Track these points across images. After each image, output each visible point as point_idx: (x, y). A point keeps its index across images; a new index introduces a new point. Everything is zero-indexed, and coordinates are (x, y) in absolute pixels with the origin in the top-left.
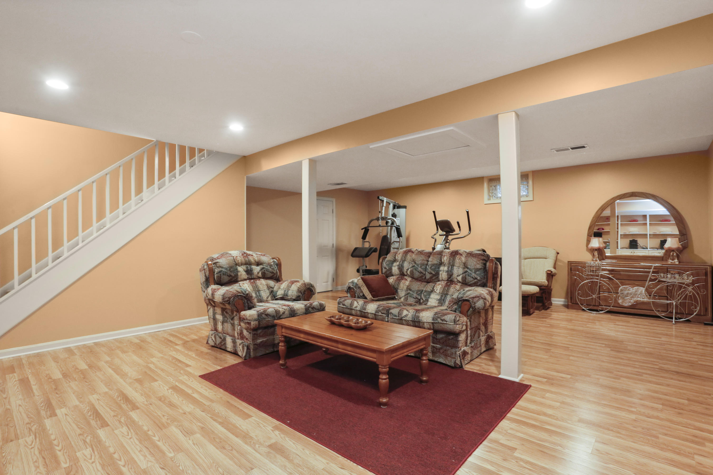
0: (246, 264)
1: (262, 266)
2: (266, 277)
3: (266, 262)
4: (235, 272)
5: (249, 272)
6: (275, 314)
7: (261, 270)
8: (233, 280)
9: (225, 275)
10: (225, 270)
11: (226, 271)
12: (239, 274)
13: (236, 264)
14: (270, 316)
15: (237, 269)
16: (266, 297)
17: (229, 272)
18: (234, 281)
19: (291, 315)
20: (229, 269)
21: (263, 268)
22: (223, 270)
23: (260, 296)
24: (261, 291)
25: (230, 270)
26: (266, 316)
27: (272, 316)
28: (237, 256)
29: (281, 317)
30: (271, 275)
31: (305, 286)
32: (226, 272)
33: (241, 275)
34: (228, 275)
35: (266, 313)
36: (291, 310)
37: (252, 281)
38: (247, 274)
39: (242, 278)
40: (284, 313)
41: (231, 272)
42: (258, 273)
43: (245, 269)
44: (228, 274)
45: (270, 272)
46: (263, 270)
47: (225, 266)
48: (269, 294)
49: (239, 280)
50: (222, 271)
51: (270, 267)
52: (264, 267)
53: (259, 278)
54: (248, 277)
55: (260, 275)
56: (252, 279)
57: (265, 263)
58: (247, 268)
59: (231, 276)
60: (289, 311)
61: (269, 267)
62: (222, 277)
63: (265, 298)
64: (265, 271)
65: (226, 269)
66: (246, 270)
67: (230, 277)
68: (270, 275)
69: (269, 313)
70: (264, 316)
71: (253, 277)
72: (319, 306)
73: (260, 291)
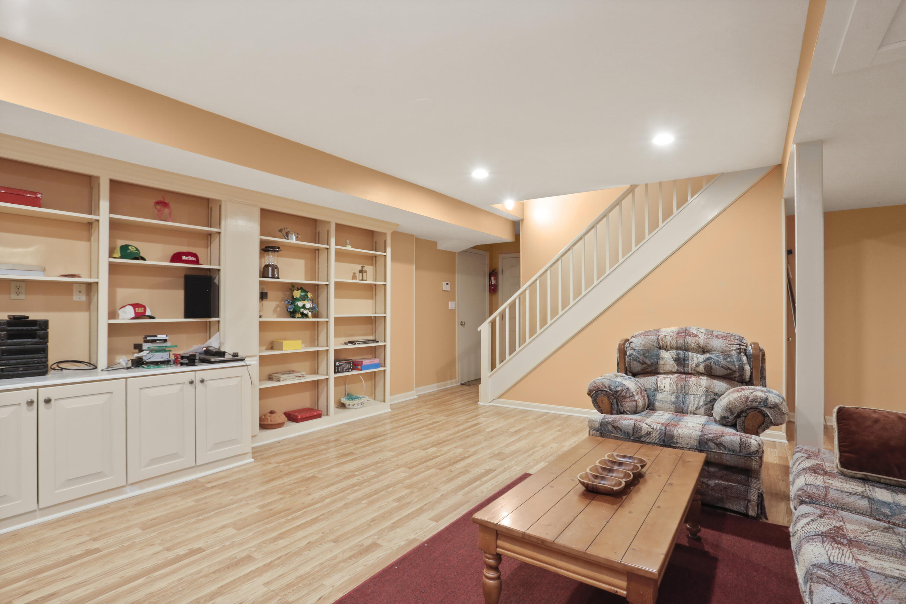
0: (678, 348)
1: (708, 355)
2: (715, 372)
3: (718, 349)
4: (653, 359)
5: (681, 362)
6: (631, 431)
7: (705, 361)
8: (649, 370)
9: (636, 361)
10: (636, 354)
11: (638, 355)
12: (661, 362)
13: (660, 348)
14: (621, 430)
15: (658, 355)
16: (695, 407)
17: (641, 358)
18: (651, 371)
19: (664, 442)
20: (642, 353)
21: (708, 359)
22: (634, 353)
23: (683, 403)
24: (690, 396)
25: (643, 355)
26: (613, 429)
27: (625, 433)
28: (665, 336)
29: (643, 439)
30: (725, 372)
31: (746, 401)
32: (637, 357)
33: (664, 364)
34: (639, 362)
35: (616, 424)
36: (665, 434)
37: (684, 376)
38: (678, 365)
39: (666, 369)
40: (648, 434)
41: (646, 357)
42: (698, 365)
43: (675, 356)
44: (641, 361)
45: (722, 367)
46: (708, 362)
47: (637, 348)
48: (703, 403)
49: (661, 371)
50: (632, 354)
51: (725, 359)
52: (712, 356)
53: (700, 374)
54: (677, 370)
55: (701, 368)
56: (684, 373)
57: (715, 351)
58: (678, 354)
59: (645, 363)
60: (660, 434)
61: (722, 358)
62: (631, 364)
63: (692, 407)
64: (711, 363)
65: (638, 352)
66: (676, 358)
67: (644, 366)
68: (721, 372)
69: (620, 426)
70: (610, 427)
71: (686, 371)
72: (738, 446)
73: (688, 394)
